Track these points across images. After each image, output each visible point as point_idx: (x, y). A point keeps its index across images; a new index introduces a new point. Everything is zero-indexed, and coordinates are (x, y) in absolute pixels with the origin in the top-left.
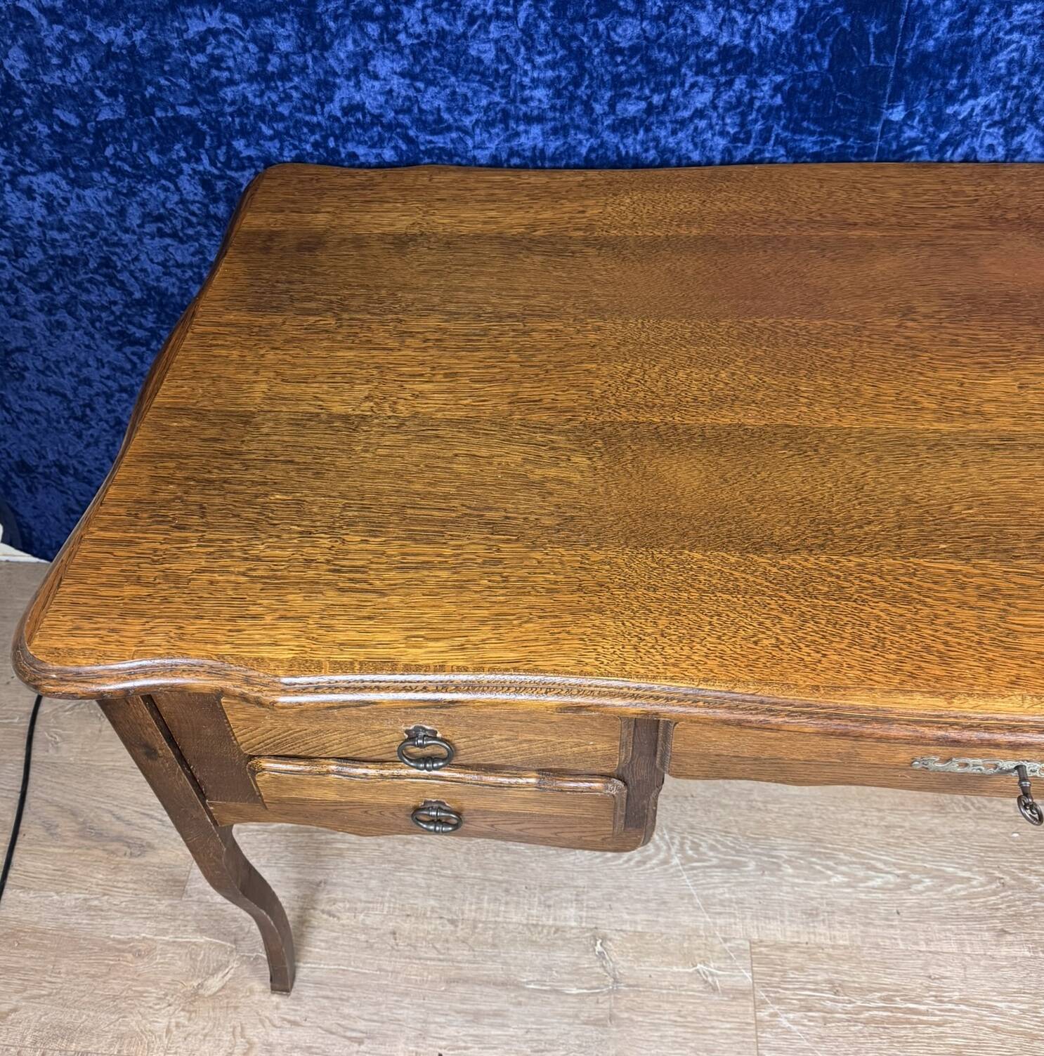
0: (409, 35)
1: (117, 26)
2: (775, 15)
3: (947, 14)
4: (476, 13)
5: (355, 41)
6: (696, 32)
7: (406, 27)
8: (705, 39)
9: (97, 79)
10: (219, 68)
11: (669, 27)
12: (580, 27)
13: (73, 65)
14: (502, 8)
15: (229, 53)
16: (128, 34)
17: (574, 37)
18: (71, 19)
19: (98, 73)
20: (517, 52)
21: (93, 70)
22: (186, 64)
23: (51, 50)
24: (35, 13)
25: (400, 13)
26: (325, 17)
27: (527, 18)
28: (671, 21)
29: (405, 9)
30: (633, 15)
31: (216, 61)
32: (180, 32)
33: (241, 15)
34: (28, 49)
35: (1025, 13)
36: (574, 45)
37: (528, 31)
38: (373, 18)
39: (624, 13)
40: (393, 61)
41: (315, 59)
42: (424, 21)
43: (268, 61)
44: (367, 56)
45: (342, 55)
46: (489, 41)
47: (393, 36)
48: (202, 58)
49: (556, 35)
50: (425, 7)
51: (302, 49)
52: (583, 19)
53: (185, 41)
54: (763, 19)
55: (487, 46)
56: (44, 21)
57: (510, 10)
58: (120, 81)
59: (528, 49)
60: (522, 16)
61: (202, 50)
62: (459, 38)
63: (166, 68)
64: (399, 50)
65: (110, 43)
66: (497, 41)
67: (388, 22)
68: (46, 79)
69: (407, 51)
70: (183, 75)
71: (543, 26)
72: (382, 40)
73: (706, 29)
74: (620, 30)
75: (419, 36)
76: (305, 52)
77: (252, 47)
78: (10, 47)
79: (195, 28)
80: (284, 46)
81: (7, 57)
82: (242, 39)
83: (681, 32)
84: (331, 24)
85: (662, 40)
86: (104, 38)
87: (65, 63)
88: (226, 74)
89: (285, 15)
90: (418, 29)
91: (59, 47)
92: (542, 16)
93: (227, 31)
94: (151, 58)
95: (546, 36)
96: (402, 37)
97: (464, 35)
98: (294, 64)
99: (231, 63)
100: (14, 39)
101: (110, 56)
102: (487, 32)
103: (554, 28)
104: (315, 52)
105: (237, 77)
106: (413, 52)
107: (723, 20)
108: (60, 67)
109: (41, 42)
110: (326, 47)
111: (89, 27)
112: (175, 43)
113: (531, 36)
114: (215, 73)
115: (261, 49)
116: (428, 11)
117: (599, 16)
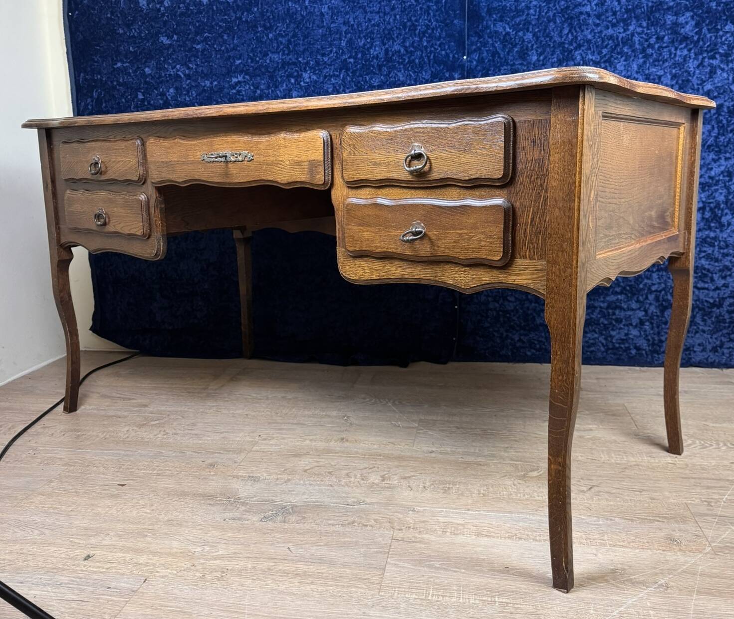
0: (305, 83)
1: (208, 80)
2: (424, 74)
3: (479, 71)
4: (327, 74)
5: (286, 85)
6: (399, 80)
7: (304, 80)
8: (402, 82)
9: (197, 99)
10: (239, 95)
11: (390, 78)
12: (361, 78)
13: (190, 94)
14: (335, 73)
15: (244, 89)
16: (211, 83)
17: (359, 82)
18: (194, 78)
19: (198, 97)
20: (340, 88)
21: (196, 96)
22: (228, 94)
23: (184, 88)
24: (182, 76)
25: (302, 74)
26: (278, 77)
27: (343, 76)
28: (390, 76)
29: (304, 74)
30: (378, 74)
31: (239, 92)
32: (229, 82)
33: (250, 76)
34: (176, 89)
35: (505, 69)
36: (359, 85)
37: (343, 80)
38: (293, 77)
39: (375, 74)
40: (298, 92)
41: (272, 91)
42: (310, 77)
43: (256, 92)
44: (290, 90)
45: (281, 89)
46: (331, 84)
47: (299, 84)
48: (234, 91)
49: (353, 81)
50: (311, 73)
51: (268, 88)
52: (361, 76)
53: (230, 85)
54: (421, 75)
55: (330, 86)
56: (185, 79)
57: (338, 73)
58: (205, 100)
59: (344, 87)
60: (342, 76)
61: (234, 88)
62: (321, 83)
63: (222, 95)
64: (301, 87)
65: (205, 86)
66: (333, 84)
67: (298, 78)
68: (179, 99)
69: (304, 88)
70: (226, 97)
71: (349, 78)
72: (295, 85)
73: (401, 79)
74: (374, 80)
75: (308, 83)
76: (269, 89)
77: (252, 88)
78: (170, 88)
79: (234, 80)
80: (262, 87)
81: (168, 91)
82: (249, 84)
83: (394, 79)
84: (279, 79)
85: (388, 83)
86: (203, 84)
87: (188, 94)
88: (241, 97)
89: (265, 76)
90: (308, 80)
91: (187, 87)
92: (348, 75)
93: (245, 81)
94: (217, 92)
95: (350, 81)
96: (302, 83)
97: (322, 82)
98: (265, 93)
99: (244, 93)
100: (173, 85)
101: (204, 91)
102: (331, 81)
103: (352, 79)
104: (273, 89)
105: (245, 98)
106: (305, 89)
107: (407, 76)
108: (185, 95)
109: (181, 86)
110: (276, 87)
111: (199, 81)
112: (227, 85)
113: (345, 82)
114: (238, 97)
115: (254, 88)
116: (311, 74)
117: (367, 74)
